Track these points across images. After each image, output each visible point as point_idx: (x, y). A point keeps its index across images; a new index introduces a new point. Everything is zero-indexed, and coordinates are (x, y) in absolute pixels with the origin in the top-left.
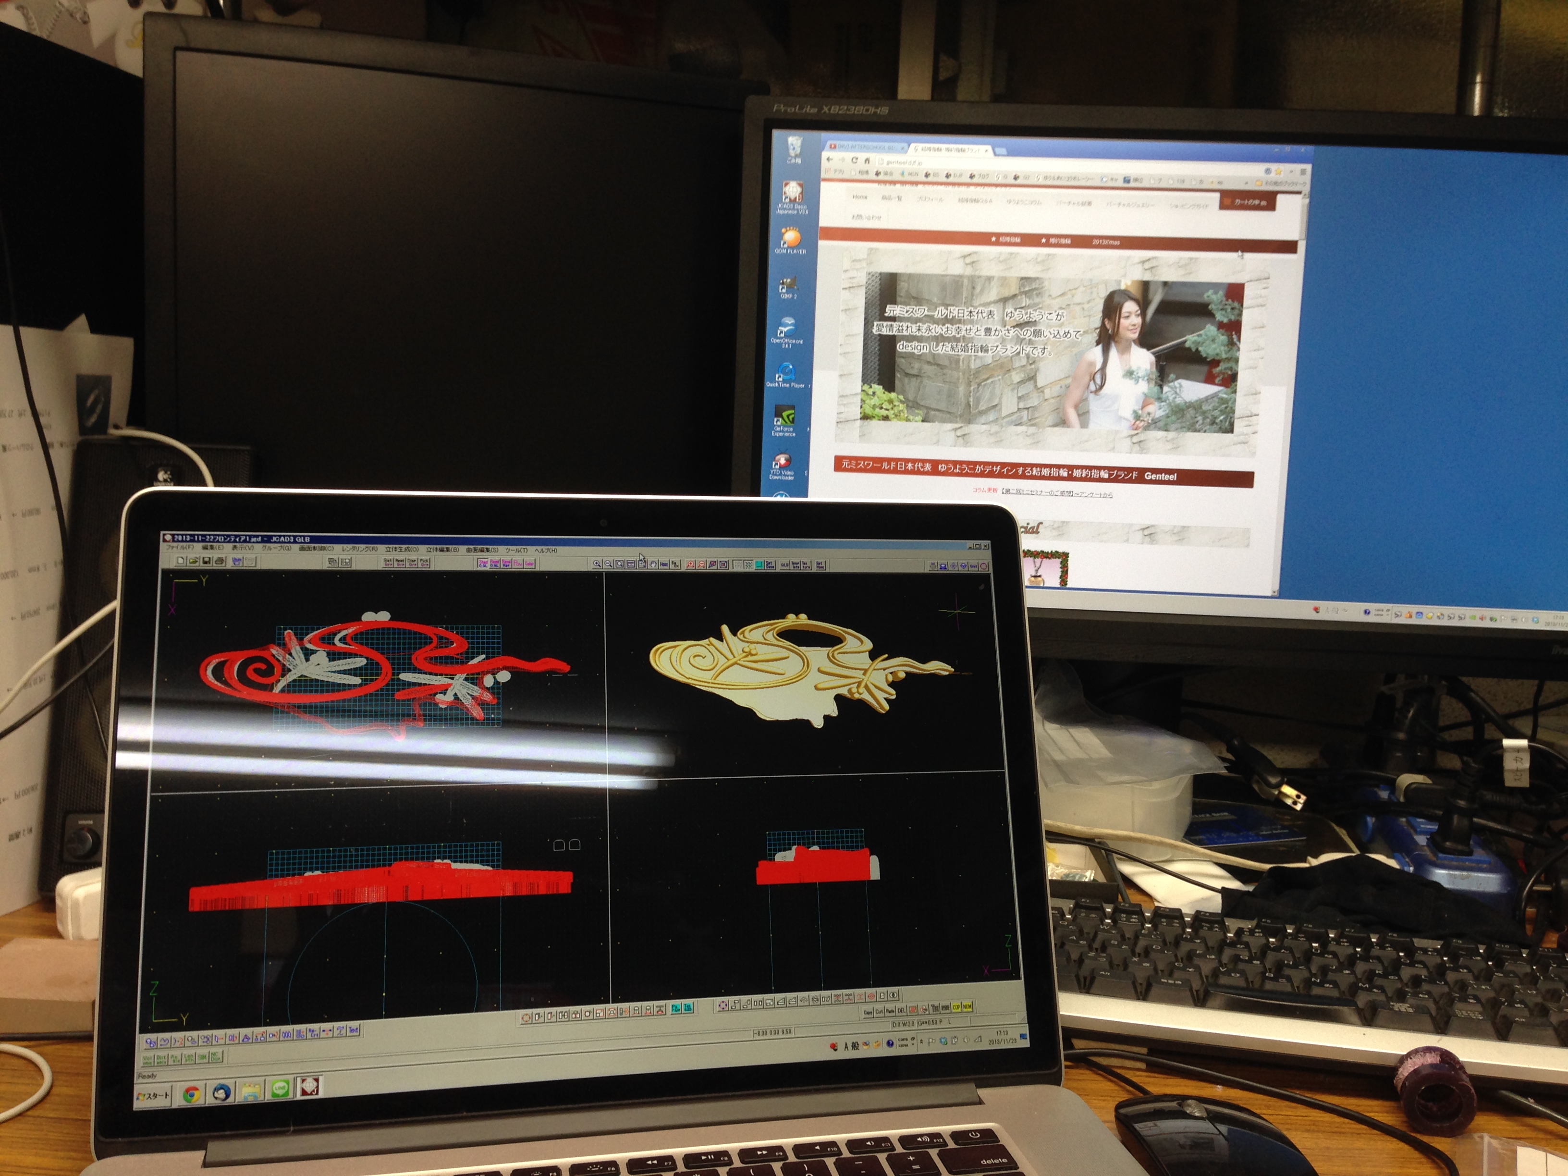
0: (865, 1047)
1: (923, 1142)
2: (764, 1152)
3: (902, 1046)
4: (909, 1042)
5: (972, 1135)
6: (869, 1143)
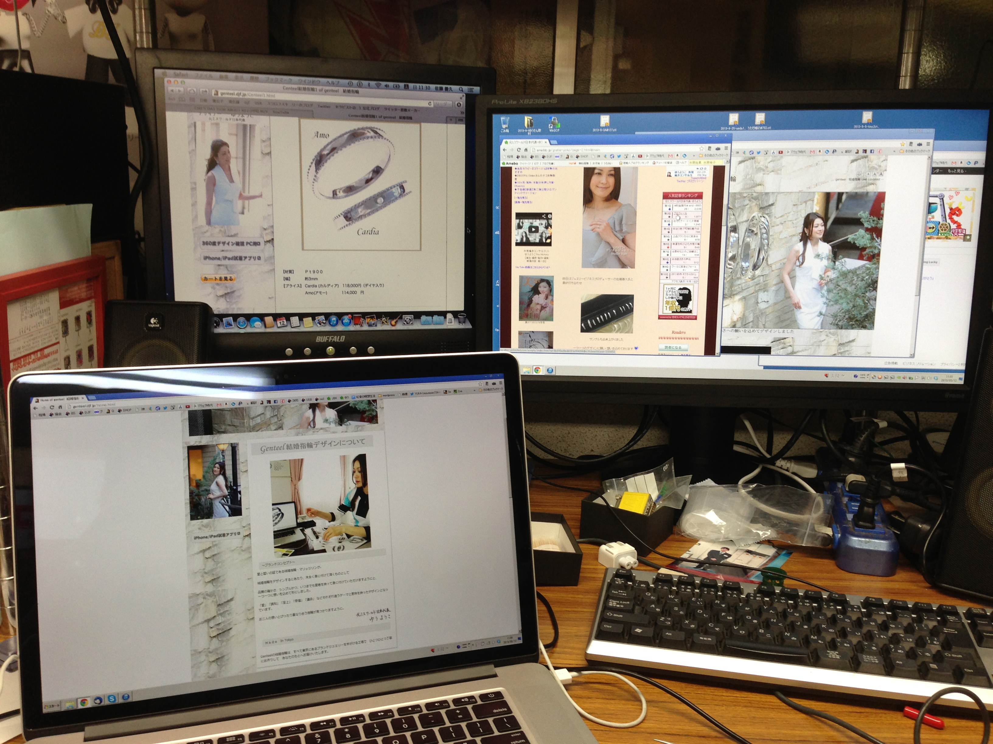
1: (465, 702)
2: (382, 714)
5: (490, 695)
6: (436, 704)
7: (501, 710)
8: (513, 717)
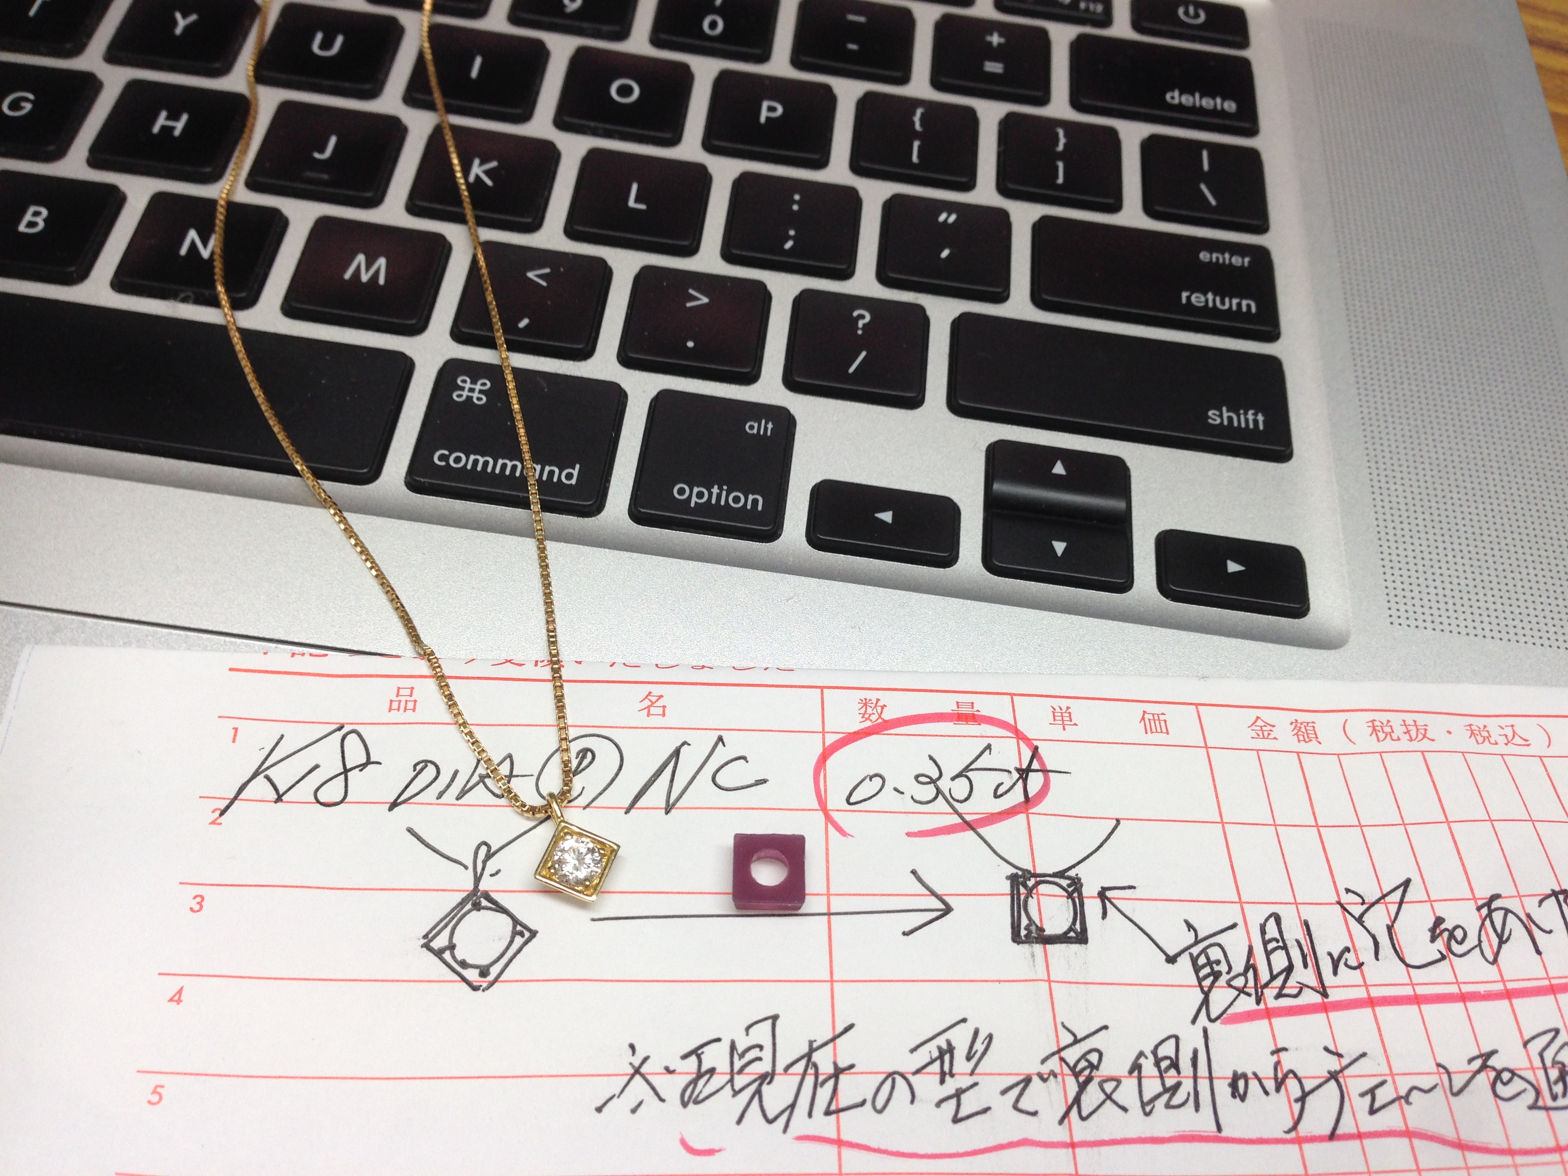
1: (1051, 3)
5: (1186, 13)
7: (1207, 103)
8: (1253, 159)
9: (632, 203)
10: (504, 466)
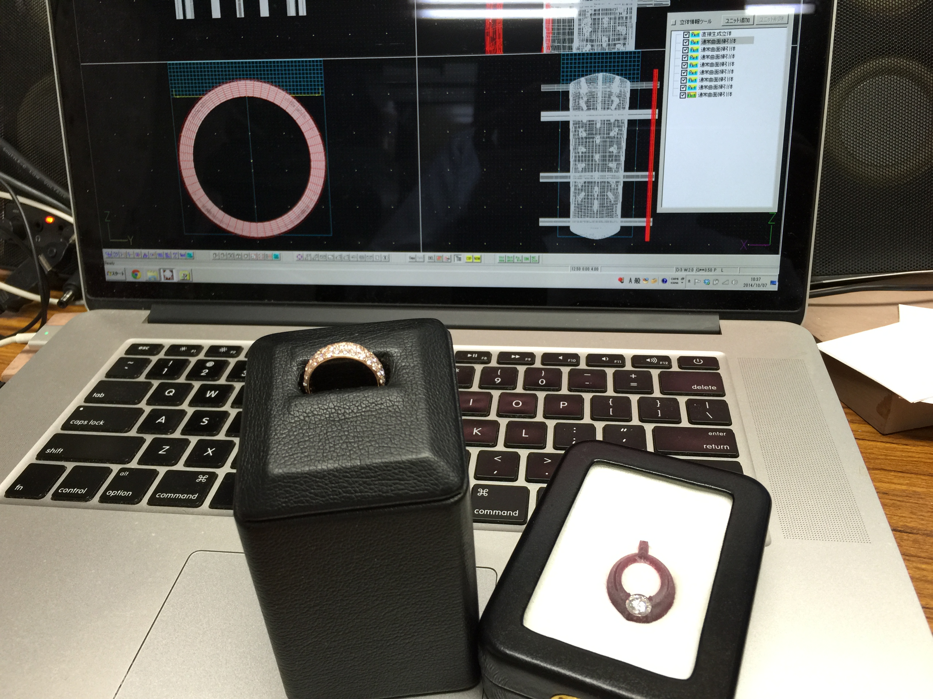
0: (645, 282)
1: (651, 363)
2: (517, 357)
3: (674, 283)
4: (679, 281)
5: (696, 361)
6: (604, 359)
7: (707, 388)
8: (724, 403)
9: (523, 435)
10: (496, 512)
